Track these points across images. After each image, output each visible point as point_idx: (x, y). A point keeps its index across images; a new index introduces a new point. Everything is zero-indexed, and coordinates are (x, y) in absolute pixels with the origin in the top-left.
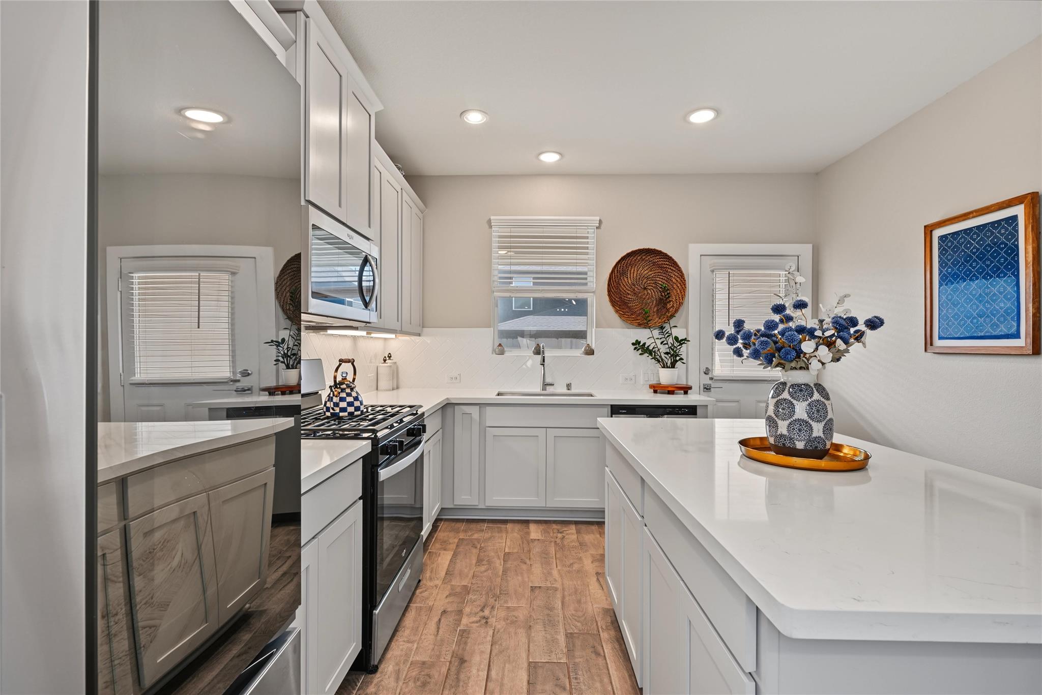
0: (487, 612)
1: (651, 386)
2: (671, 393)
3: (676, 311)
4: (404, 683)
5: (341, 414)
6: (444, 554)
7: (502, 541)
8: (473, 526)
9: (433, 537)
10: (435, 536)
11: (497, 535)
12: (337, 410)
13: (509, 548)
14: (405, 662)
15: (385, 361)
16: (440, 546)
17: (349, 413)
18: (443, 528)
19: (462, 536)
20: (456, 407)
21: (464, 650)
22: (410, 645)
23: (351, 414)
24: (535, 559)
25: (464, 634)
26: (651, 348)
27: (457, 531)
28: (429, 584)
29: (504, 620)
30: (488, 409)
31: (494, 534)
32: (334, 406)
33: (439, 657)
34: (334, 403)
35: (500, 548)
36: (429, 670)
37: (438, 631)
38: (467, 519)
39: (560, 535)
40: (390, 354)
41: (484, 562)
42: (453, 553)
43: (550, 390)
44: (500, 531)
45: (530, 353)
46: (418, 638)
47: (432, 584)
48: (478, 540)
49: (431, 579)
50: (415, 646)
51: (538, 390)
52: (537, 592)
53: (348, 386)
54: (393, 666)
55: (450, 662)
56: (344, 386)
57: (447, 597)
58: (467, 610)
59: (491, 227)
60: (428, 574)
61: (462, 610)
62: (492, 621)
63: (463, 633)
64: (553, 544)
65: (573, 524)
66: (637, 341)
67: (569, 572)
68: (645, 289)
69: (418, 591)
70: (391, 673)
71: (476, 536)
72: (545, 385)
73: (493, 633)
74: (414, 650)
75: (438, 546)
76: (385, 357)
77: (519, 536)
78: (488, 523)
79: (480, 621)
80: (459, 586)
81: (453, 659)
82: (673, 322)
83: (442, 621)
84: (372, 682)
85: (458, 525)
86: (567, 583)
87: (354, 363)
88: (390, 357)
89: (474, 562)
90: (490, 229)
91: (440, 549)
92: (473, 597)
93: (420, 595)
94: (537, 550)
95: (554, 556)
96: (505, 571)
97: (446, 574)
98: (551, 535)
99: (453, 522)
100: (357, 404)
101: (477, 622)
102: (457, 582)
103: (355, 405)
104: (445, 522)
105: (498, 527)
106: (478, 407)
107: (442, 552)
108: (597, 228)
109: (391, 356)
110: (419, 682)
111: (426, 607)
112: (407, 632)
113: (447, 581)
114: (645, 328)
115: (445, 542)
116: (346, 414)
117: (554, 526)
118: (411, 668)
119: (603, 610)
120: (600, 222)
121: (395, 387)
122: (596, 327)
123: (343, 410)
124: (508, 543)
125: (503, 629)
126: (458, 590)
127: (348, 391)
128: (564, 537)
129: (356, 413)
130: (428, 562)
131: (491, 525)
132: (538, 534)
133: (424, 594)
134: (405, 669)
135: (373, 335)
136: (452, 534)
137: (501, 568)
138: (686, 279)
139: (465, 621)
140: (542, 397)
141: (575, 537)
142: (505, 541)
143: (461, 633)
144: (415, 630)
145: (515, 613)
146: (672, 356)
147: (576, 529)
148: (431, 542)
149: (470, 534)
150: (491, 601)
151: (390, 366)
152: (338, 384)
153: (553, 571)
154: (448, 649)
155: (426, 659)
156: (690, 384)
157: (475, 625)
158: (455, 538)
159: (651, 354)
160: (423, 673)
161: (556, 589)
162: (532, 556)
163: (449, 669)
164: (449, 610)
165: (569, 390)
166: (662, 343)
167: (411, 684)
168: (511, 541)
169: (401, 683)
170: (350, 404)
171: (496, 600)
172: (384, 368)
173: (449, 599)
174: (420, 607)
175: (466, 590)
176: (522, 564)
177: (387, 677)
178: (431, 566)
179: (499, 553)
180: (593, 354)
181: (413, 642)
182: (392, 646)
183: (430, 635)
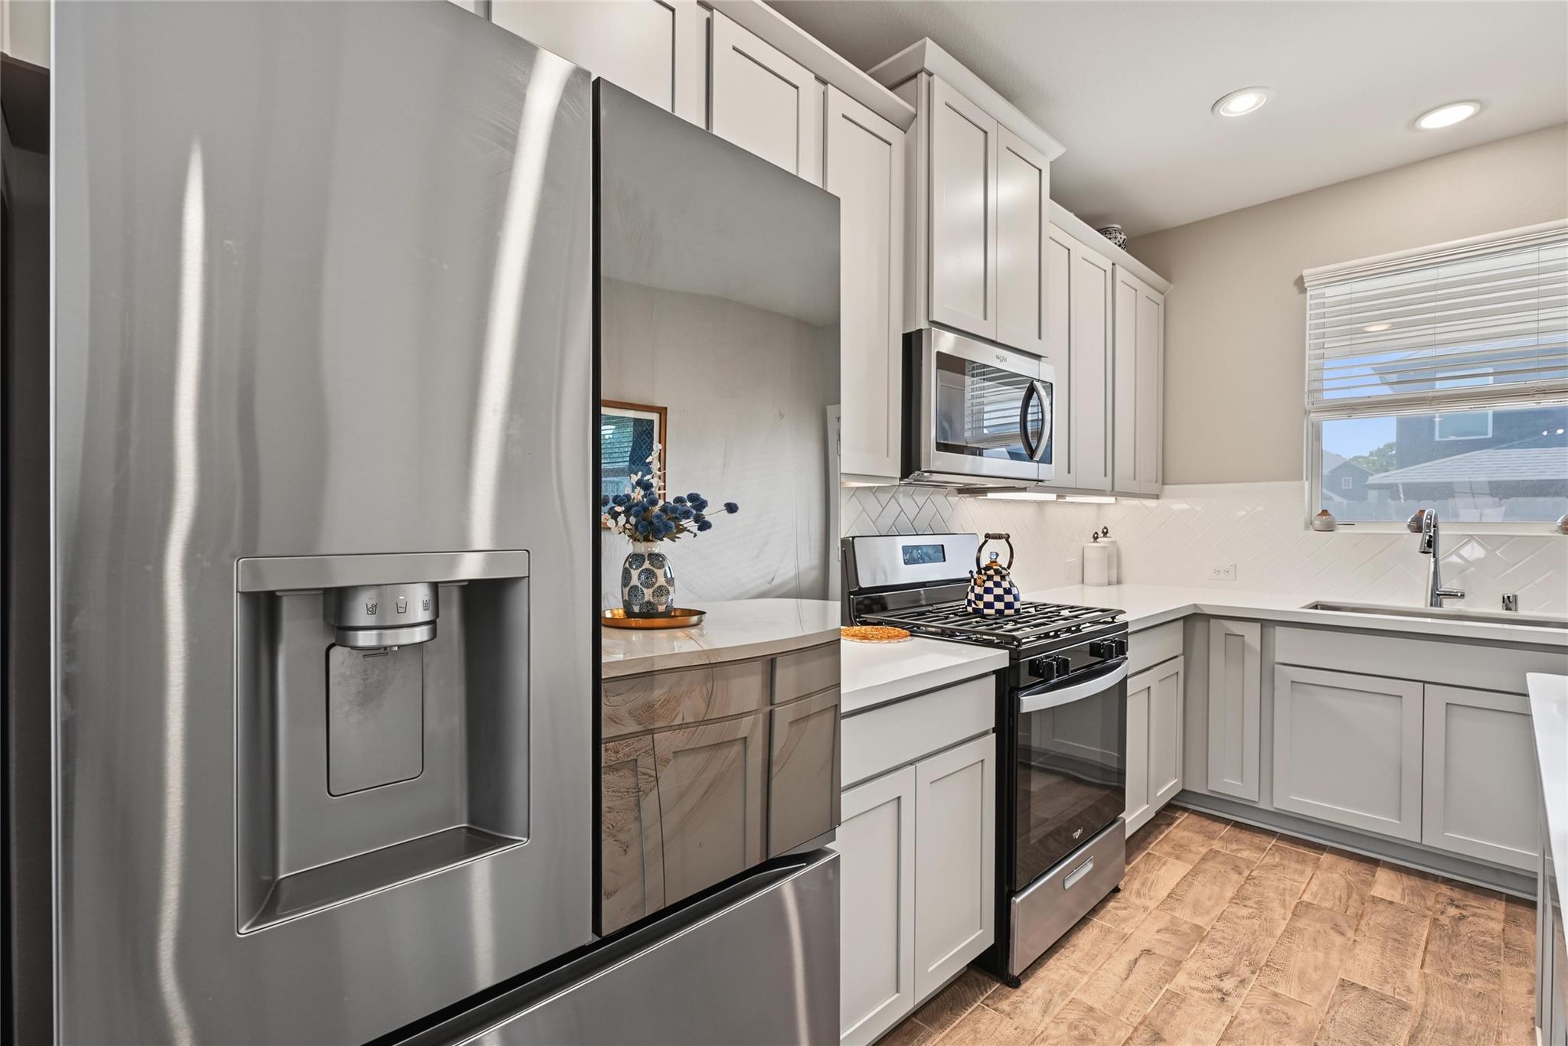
0: (1228, 984)
4: (1052, 1021)
5: (986, 611)
6: (1173, 864)
7: (1301, 879)
8: (1245, 836)
9: (1161, 833)
10: (1166, 832)
11: (1293, 865)
12: (981, 605)
13: (1315, 895)
14: (1063, 994)
15: (1096, 538)
16: (1171, 850)
17: (996, 610)
18: (1184, 823)
19: (1216, 845)
20: (1212, 621)
21: (1165, 1022)
22: (1077, 975)
23: (1000, 612)
24: (1367, 934)
25: (1176, 999)
27: (1211, 837)
28: (1134, 899)
29: (1261, 1011)
30: (1279, 630)
31: (1286, 862)
32: (976, 599)
33: (1119, 1012)
34: (975, 594)
35: (1291, 890)
36: (1098, 1024)
37: (1128, 975)
38: (1236, 822)
39: (1452, 911)
40: (1105, 528)
41: (1249, 903)
42: (1191, 867)
43: (1450, 606)
44: (1303, 861)
45: (1402, 528)
46: (1093, 970)
47: (1138, 902)
48: (1249, 863)
49: (1138, 894)
50: (1086, 979)
51: (1421, 603)
52: (1353, 994)
53: (997, 572)
54: (1043, 992)
55: (1136, 1029)
56: (991, 572)
57: (1158, 931)
58: (1191, 965)
59: (1303, 290)
60: (1136, 885)
61: (1181, 962)
62: (1233, 1001)
63: (1173, 997)
64: (1427, 922)
65: (1501, 899)
67: (1452, 988)
69: (1111, 904)
70: (1038, 999)
71: (1245, 854)
72: (1437, 596)
73: (1231, 1022)
74: (1082, 984)
75: (1167, 848)
76: (1096, 533)
77: (1343, 882)
78: (1278, 839)
79: (1209, 992)
80: (1186, 922)
81: (1142, 1027)
83: (1141, 962)
84: (1007, 998)
85: (1216, 826)
86: (1437, 1005)
87: (1010, 540)
88: (1105, 534)
89: (1229, 894)
90: (1302, 295)
91: (1170, 854)
92: (1208, 950)
93: (1113, 911)
94: (1380, 919)
95: (1423, 944)
96: (1289, 932)
97: (1168, 896)
98: (1430, 903)
99: (1208, 819)
100: (1009, 598)
101: (1202, 991)
102: (1184, 915)
103: (1006, 601)
104: (1191, 816)
105: (1299, 854)
106: (1259, 625)
107: (1171, 860)
109: (1107, 532)
110: (1076, 1033)
111: (1118, 932)
112: (1077, 955)
113: (1167, 906)
115: (1181, 846)
116: (992, 611)
117: (1444, 889)
118: (1069, 1007)
121: (1114, 579)
123: (989, 605)
124: (1314, 887)
125: (1253, 1024)
126: (1185, 928)
127: (997, 578)
128: (1463, 917)
129: (1007, 612)
130: (1142, 867)
131: (1282, 844)
132: (1392, 892)
133: (1119, 912)
134: (1060, 1004)
135: (1069, 499)
136: (1199, 838)
137: (1283, 925)
139: (1181, 979)
140: (1429, 620)
141: (1497, 927)
142: (1307, 881)
143: (1168, 995)
144: (1091, 958)
145: (1290, 1011)
147: (1507, 915)
148: (1156, 839)
149: (1234, 847)
150: (1244, 970)
151: (1105, 547)
152: (984, 569)
153: (1409, 972)
154: (1138, 1009)
155: (1098, 1006)
157: (1197, 994)
158: (1202, 846)
160: (1086, 1022)
161: (1405, 1008)
162: (1363, 927)
163: (1130, 1038)
164: (1157, 952)
165: (1508, 609)
167: (1063, 1028)
168: (1322, 884)
169: (1048, 1019)
170: (998, 598)
171: (1253, 973)
172: (1093, 550)
173: (1160, 936)
174: (1109, 928)
175: (1200, 934)
176: (1333, 933)
177: (1030, 1000)
178: (1145, 876)
179: (1288, 899)
181: (1082, 972)
182: (1048, 963)
183: (1114, 975)
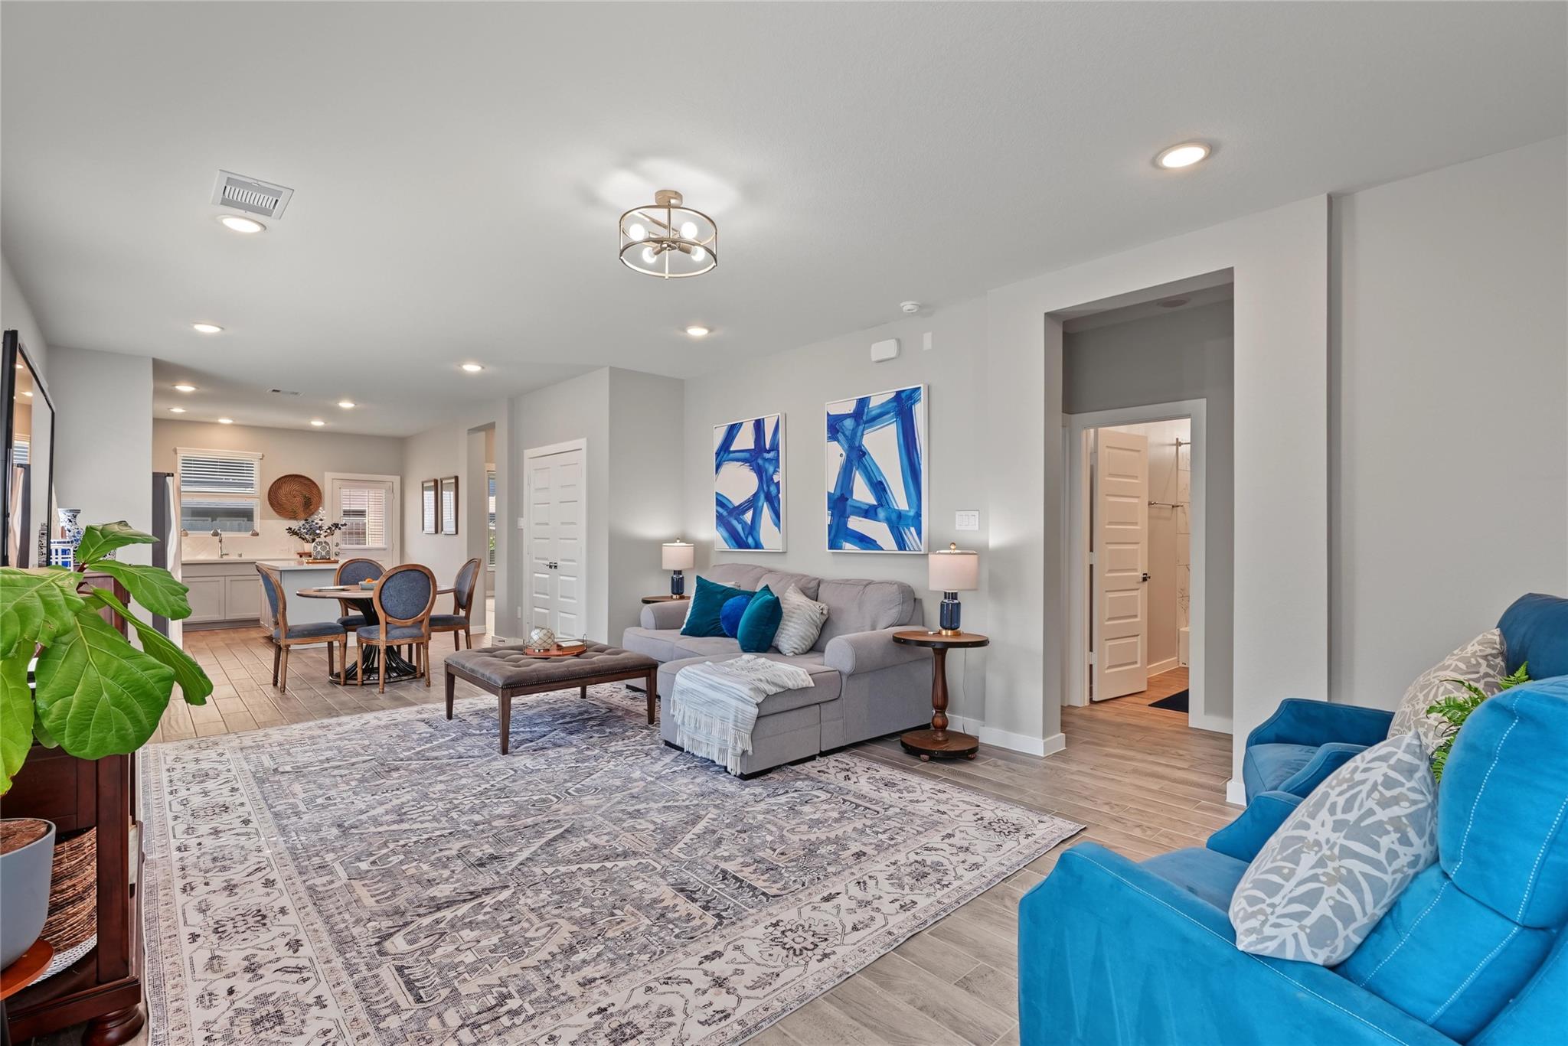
1: (299, 554)
3: (316, 510)
26: (298, 532)
43: (226, 557)
45: (209, 534)
51: (217, 557)
59: (176, 453)
66: (289, 528)
68: (295, 497)
72: (222, 555)
82: (313, 516)
108: (260, 459)
114: (295, 520)
120: (263, 456)
122: (261, 519)
138: (322, 492)
159: (298, 535)
165: (240, 557)
180: (259, 535)
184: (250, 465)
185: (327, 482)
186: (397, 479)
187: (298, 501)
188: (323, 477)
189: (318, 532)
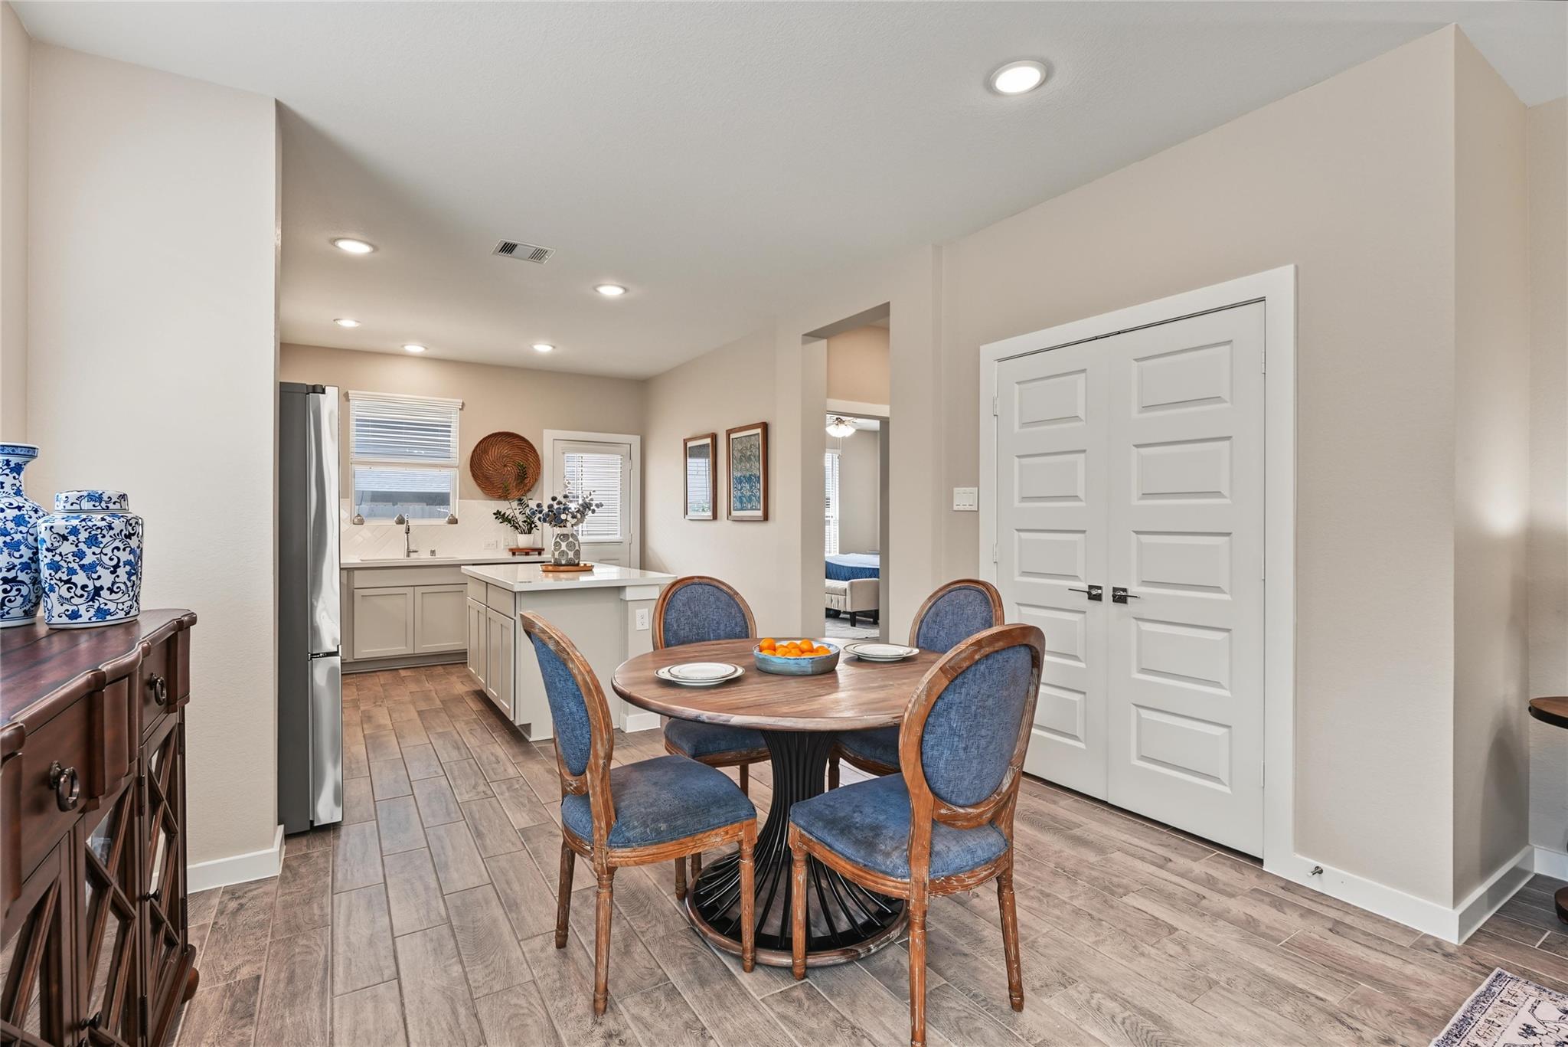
1: (511, 550)
2: (527, 554)
3: (533, 486)
26: (510, 517)
30: (356, 572)
43: (414, 556)
45: (392, 522)
51: (403, 555)
59: (348, 400)
66: (498, 511)
68: (505, 466)
72: (409, 552)
82: (529, 495)
90: (347, 403)
106: (345, 571)
108: (460, 409)
114: (504, 500)
119: (473, 694)
120: (463, 404)
122: (460, 498)
138: (541, 459)
146: (529, 523)
156: (544, 547)
159: (510, 523)
165: (433, 554)
166: (520, 513)
180: (457, 523)
184: (446, 428)
185: (547, 443)
186: (635, 440)
187: (511, 470)
188: (542, 434)
189: (563, 517)
